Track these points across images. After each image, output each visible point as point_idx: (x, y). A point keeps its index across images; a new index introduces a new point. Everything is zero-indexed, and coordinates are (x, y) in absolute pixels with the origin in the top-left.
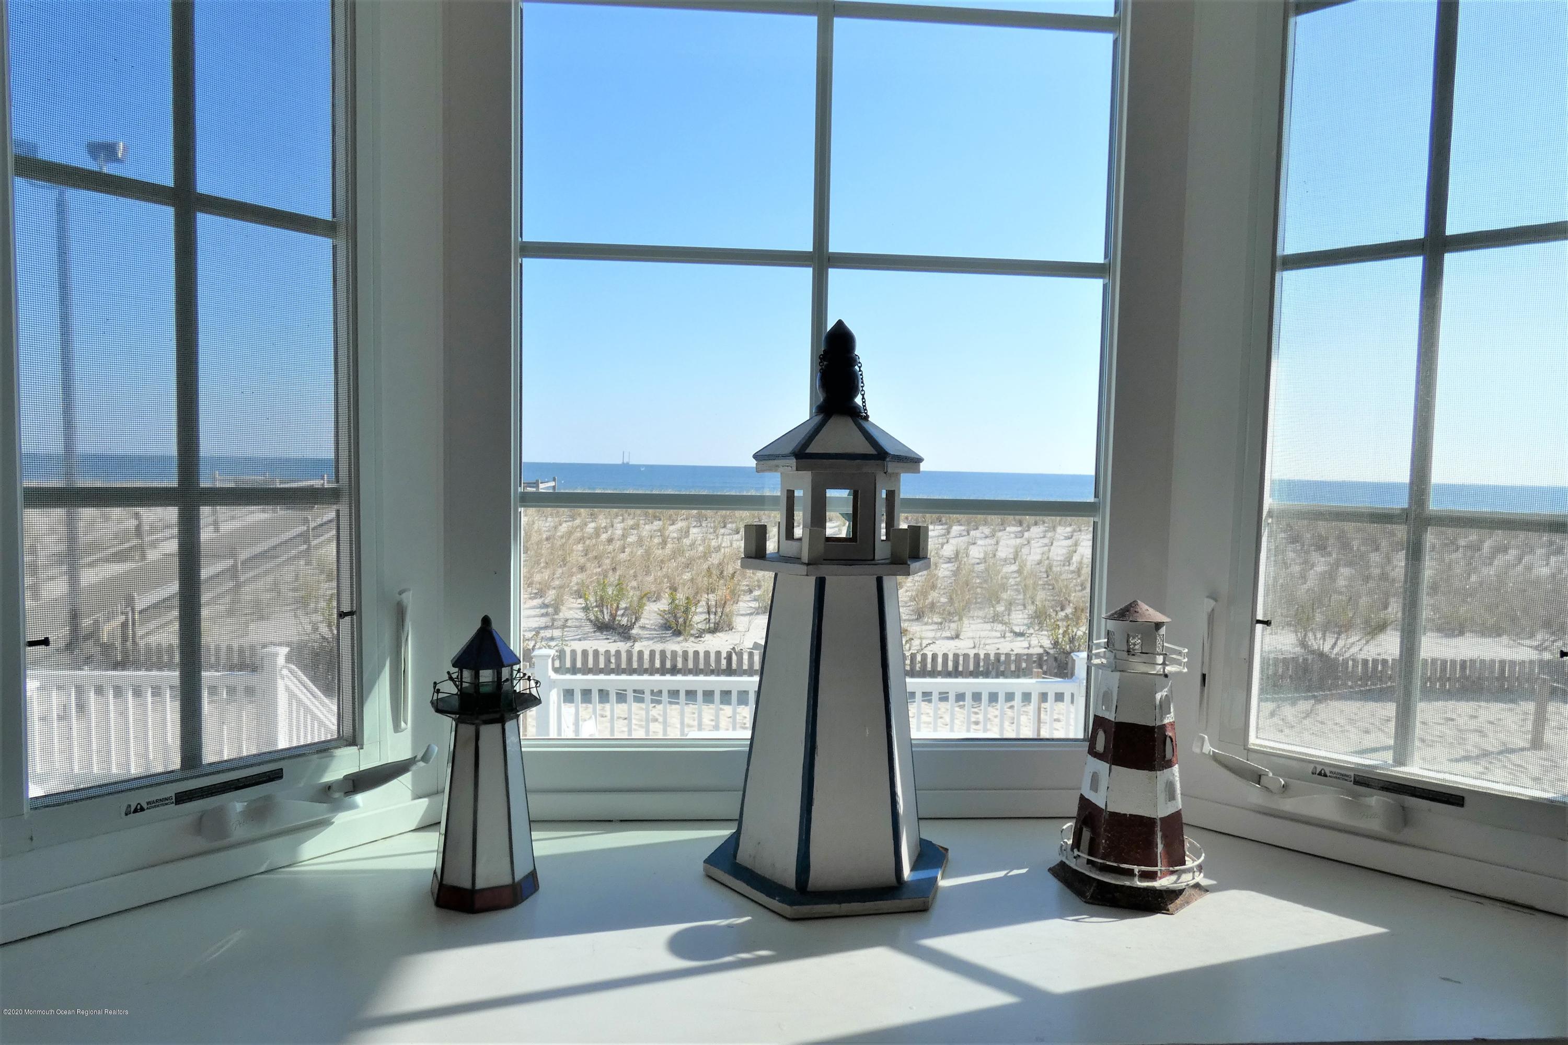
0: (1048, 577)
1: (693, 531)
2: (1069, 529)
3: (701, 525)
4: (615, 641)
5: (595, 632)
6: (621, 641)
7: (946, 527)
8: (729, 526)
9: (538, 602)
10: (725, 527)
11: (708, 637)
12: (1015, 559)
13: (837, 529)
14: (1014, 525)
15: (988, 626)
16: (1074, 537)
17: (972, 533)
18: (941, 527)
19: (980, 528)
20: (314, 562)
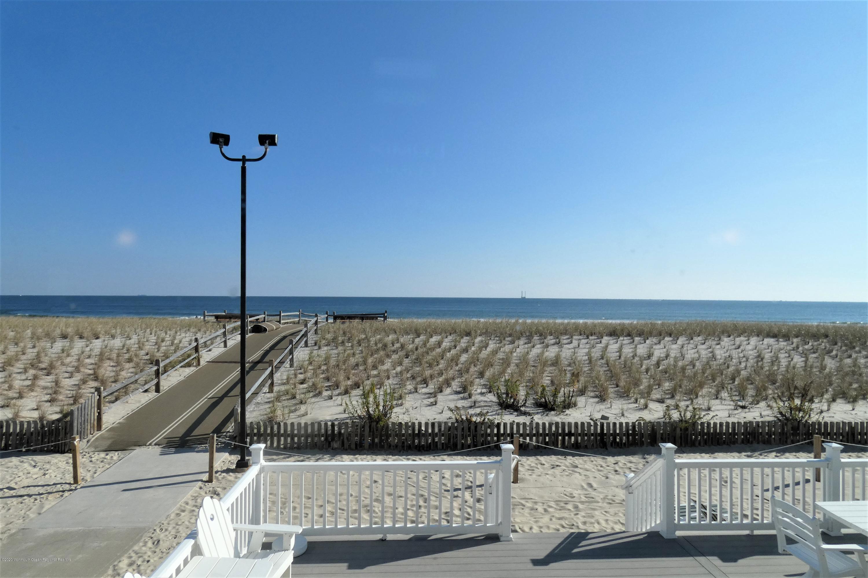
4: (517, 415)
6: (520, 415)
9: (450, 390)
11: (568, 411)
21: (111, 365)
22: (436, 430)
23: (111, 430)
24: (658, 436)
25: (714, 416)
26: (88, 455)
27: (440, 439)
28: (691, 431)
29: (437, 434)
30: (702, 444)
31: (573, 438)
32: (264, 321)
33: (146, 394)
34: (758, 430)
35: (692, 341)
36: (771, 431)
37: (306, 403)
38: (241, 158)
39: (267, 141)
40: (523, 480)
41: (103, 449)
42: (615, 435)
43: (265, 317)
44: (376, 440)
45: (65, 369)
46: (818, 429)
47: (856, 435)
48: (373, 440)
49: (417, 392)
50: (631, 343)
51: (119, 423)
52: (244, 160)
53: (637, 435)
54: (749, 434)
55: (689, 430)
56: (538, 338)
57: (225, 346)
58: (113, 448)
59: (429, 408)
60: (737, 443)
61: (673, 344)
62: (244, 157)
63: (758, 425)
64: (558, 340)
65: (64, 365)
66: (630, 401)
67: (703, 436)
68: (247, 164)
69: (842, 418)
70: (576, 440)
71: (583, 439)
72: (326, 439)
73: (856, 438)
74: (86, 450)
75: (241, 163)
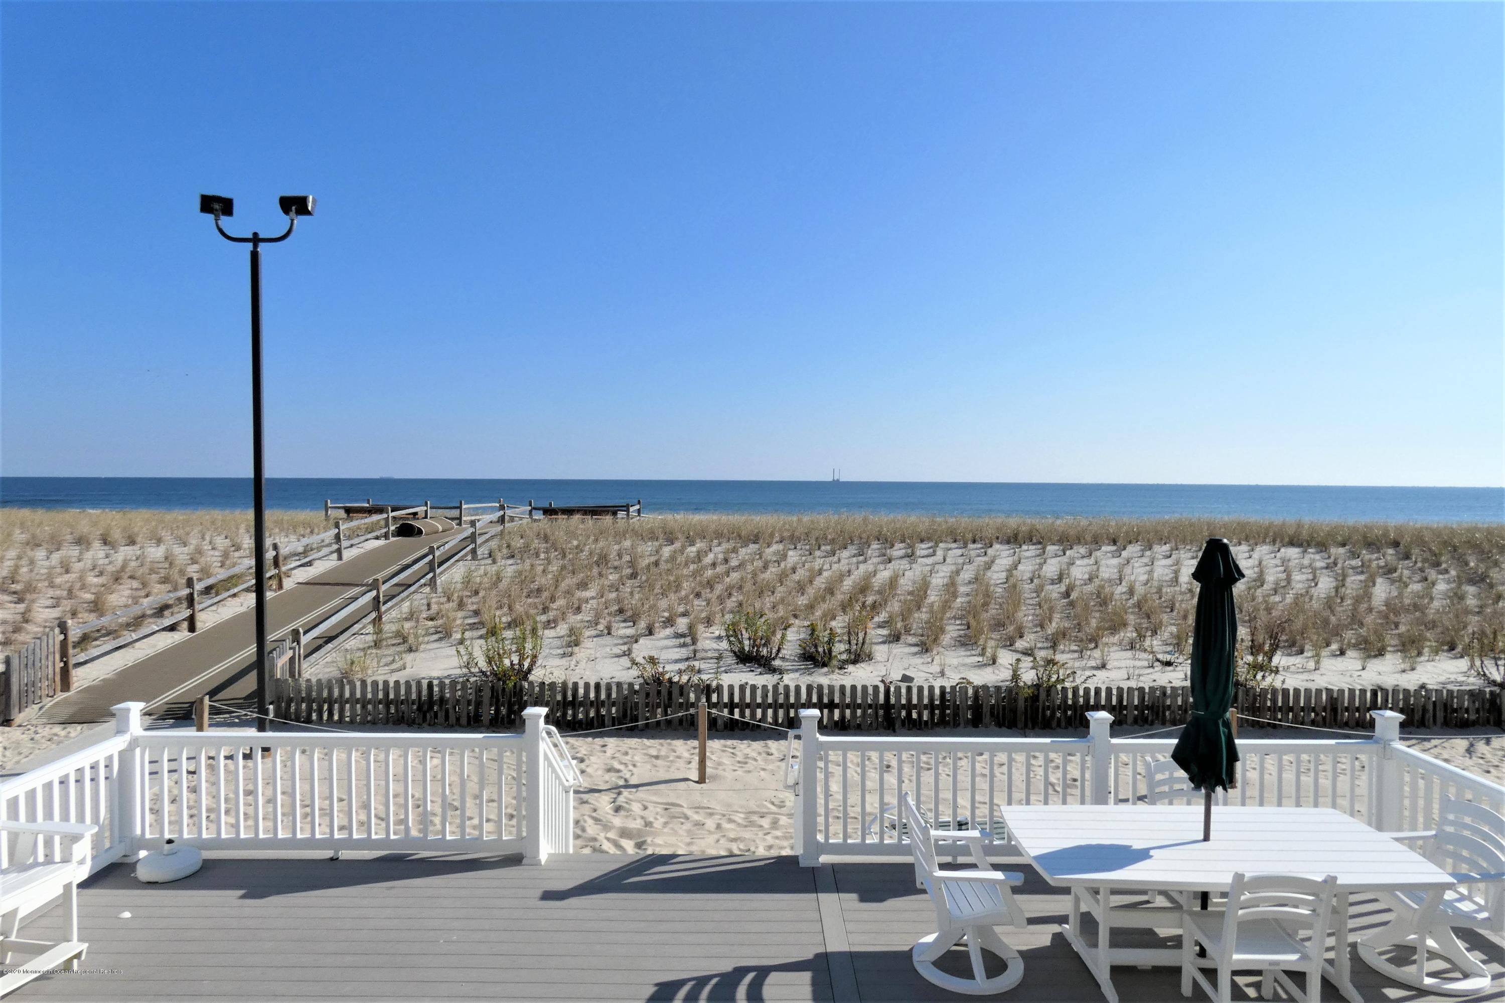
0: (1160, 598)
1: (791, 553)
2: (1167, 547)
3: (795, 548)
4: (761, 674)
5: (737, 664)
6: (766, 673)
7: (1039, 546)
8: (823, 548)
9: (669, 631)
10: (819, 549)
11: (851, 668)
12: (1121, 580)
13: (931, 550)
14: (1109, 545)
15: (1129, 654)
16: (1174, 556)
17: (1068, 553)
18: (1034, 547)
19: (1075, 547)
20: (440, 590)
21: (134, 587)
22: (603, 696)
23: (88, 690)
24: (984, 710)
25: (1090, 677)
26: (33, 729)
27: (609, 711)
28: (1044, 702)
29: (603, 702)
30: (1063, 724)
31: (837, 713)
32: (426, 517)
33: (170, 634)
34: (1164, 702)
35: (1148, 553)
36: (1186, 703)
37: (416, 651)
38: (251, 236)
39: (293, 208)
40: (715, 778)
41: (61, 720)
42: (909, 707)
43: (426, 511)
44: (504, 710)
45: (52, 593)
46: (1271, 700)
47: (1339, 711)
48: (497, 711)
49: (609, 634)
50: (1039, 556)
51: (103, 680)
52: (256, 240)
53: (948, 707)
54: (1148, 708)
55: (1041, 701)
56: (879, 546)
57: (340, 558)
58: (76, 719)
59: (616, 659)
60: (1126, 723)
61: (1113, 557)
62: (255, 234)
63: (1164, 694)
64: (909, 551)
65: (52, 587)
66: (973, 652)
67: (1065, 712)
68: (262, 248)
69: (1329, 683)
70: (842, 716)
71: (854, 713)
72: (420, 709)
73: (1339, 718)
74: (34, 722)
75: (250, 246)
